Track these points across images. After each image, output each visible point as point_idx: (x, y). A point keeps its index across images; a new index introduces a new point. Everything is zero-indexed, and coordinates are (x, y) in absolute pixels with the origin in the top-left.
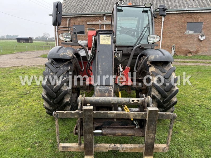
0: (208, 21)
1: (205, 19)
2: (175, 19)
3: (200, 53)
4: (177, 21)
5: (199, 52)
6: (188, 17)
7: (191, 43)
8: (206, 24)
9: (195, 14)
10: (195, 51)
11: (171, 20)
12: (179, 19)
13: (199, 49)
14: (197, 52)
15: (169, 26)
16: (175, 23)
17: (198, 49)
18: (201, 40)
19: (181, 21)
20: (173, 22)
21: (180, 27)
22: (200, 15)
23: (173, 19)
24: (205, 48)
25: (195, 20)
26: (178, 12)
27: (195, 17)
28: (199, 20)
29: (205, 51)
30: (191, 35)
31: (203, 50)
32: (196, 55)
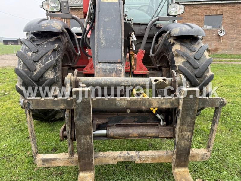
0: (228, 14)
1: (225, 11)
2: (190, 11)
3: (220, 52)
4: (194, 13)
5: (218, 51)
6: (205, 8)
7: (209, 39)
8: (226, 17)
9: (213, 6)
10: (214, 49)
11: (187, 13)
12: (196, 11)
13: (219, 47)
14: (216, 50)
15: (184, 20)
16: (191, 16)
17: (217, 47)
18: (220, 36)
19: (198, 14)
20: (188, 15)
21: (196, 20)
22: (218, 7)
23: (189, 11)
24: (225, 45)
25: (213, 12)
26: (194, 3)
27: (214, 9)
28: (218, 12)
29: (225, 48)
30: (210, 31)
31: (222, 47)
32: (215, 53)
